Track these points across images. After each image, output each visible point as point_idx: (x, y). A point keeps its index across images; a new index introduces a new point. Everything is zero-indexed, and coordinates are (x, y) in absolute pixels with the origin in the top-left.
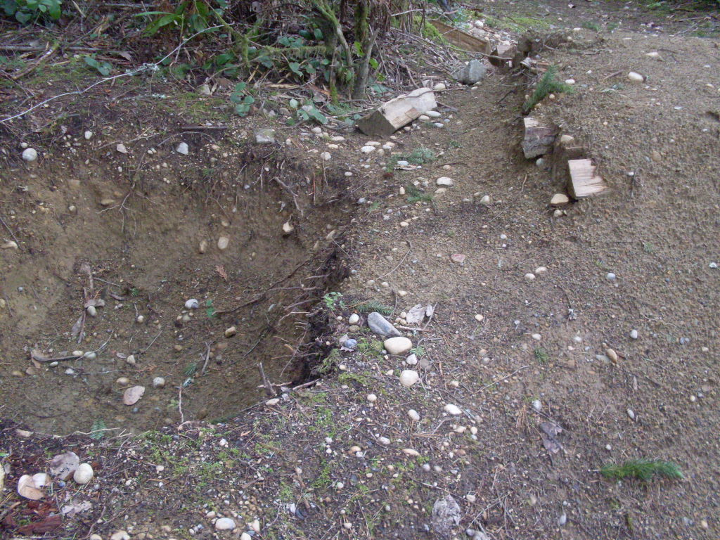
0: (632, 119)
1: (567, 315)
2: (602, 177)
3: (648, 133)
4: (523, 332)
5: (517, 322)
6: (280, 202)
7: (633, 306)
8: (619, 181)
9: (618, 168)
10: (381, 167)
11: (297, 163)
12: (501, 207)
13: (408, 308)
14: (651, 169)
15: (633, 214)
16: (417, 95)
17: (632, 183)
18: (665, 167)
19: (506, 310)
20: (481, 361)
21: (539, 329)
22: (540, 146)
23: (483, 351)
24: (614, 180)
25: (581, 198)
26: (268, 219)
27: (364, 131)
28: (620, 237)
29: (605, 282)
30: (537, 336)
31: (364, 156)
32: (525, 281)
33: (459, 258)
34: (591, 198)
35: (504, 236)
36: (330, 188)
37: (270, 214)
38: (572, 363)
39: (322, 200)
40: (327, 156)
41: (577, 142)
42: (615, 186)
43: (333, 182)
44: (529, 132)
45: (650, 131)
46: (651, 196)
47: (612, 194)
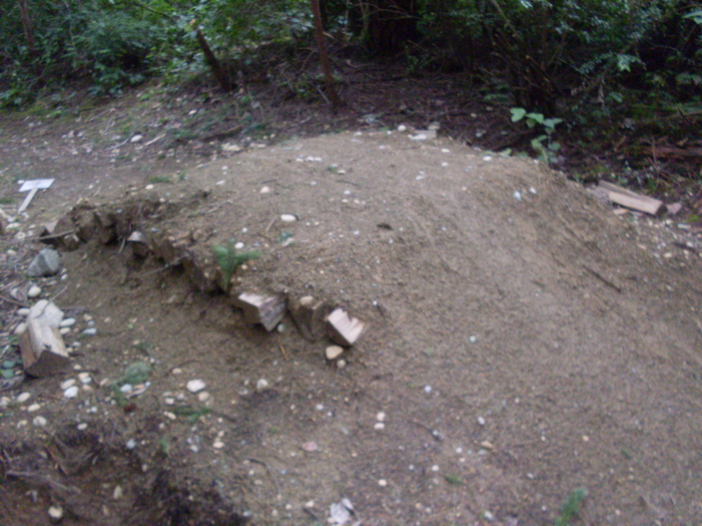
0: (339, 259)
1: (437, 438)
2: (356, 316)
3: (359, 265)
4: (424, 472)
5: (411, 467)
6: (28, 493)
7: (459, 403)
8: (371, 313)
9: (362, 304)
10: (109, 402)
11: (19, 445)
12: (284, 384)
13: (326, 513)
14: (383, 292)
15: (397, 333)
16: (39, 312)
17: (379, 309)
18: (389, 285)
19: (393, 463)
20: (427, 514)
21: (432, 462)
22: (277, 315)
23: (418, 506)
24: (366, 315)
25: (355, 343)
26: (25, 516)
27: (37, 374)
28: (405, 356)
29: (429, 396)
30: (435, 468)
31: (77, 402)
32: (379, 432)
33: (311, 446)
34: (361, 338)
35: (320, 407)
36: (72, 450)
37: (24, 511)
38: (472, 470)
39: (73, 465)
40: (42, 421)
41: (317, 299)
42: (371, 320)
43: (71, 442)
44: (263, 309)
45: (359, 262)
46: (398, 312)
47: (373, 327)
